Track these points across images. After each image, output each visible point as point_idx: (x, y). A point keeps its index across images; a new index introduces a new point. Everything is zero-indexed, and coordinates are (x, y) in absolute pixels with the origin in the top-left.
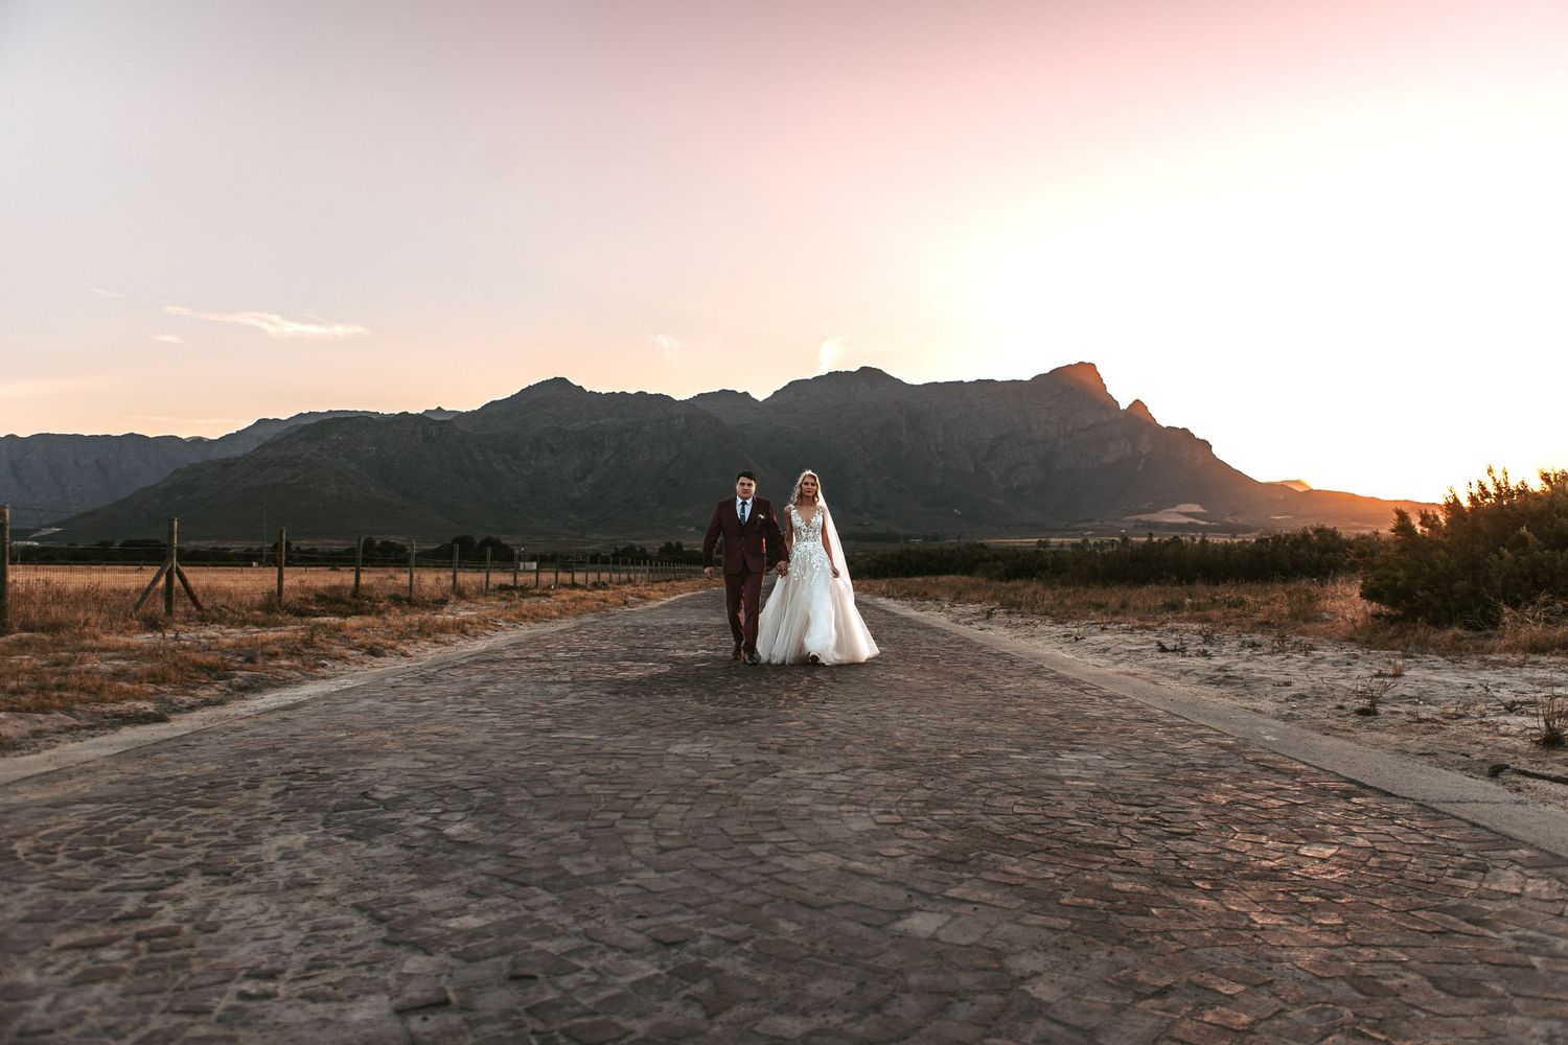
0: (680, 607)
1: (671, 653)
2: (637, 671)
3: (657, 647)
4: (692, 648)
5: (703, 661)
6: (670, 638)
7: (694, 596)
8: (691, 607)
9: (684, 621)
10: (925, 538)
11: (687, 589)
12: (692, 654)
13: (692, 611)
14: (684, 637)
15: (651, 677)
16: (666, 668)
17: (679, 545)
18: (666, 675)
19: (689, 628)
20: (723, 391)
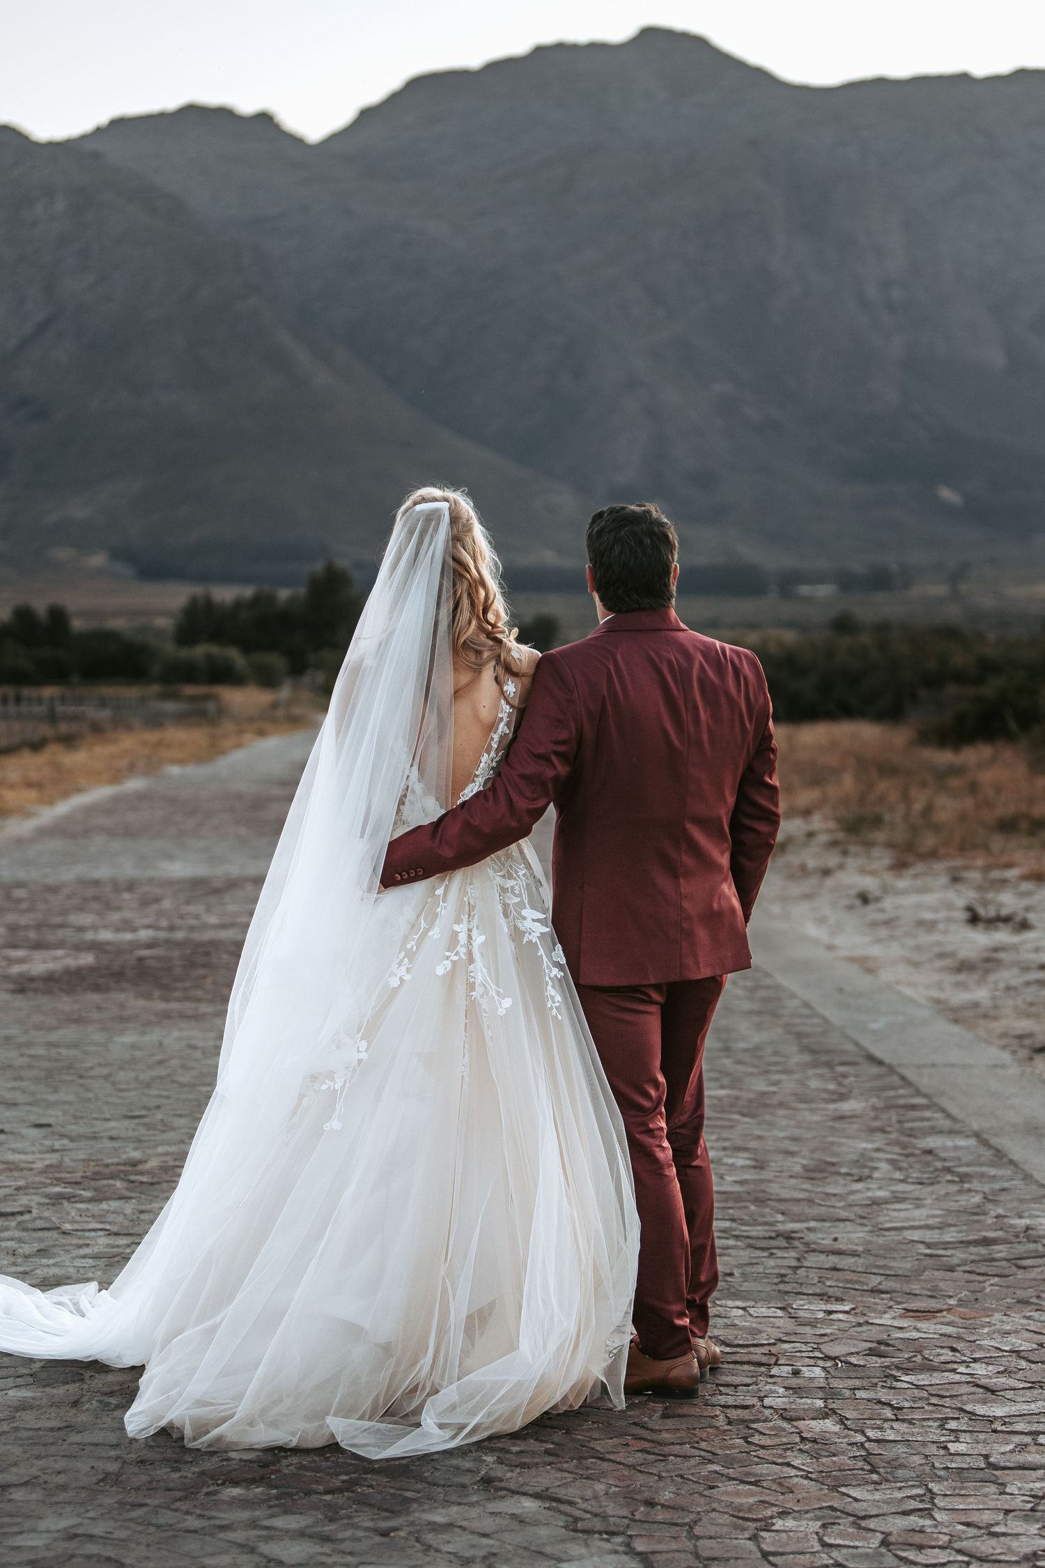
0: (87, 832)
1: (89, 936)
2: (40, 964)
3: (62, 926)
4: (128, 926)
5: (150, 945)
6: (80, 909)
7: (116, 799)
8: (111, 833)
9: (102, 873)
10: (847, 582)
11: (96, 776)
12: (128, 936)
13: (117, 845)
14: (109, 906)
15: (68, 972)
16: (88, 959)
17: (58, 616)
18: (91, 969)
19: (116, 886)
20: (192, 112)
